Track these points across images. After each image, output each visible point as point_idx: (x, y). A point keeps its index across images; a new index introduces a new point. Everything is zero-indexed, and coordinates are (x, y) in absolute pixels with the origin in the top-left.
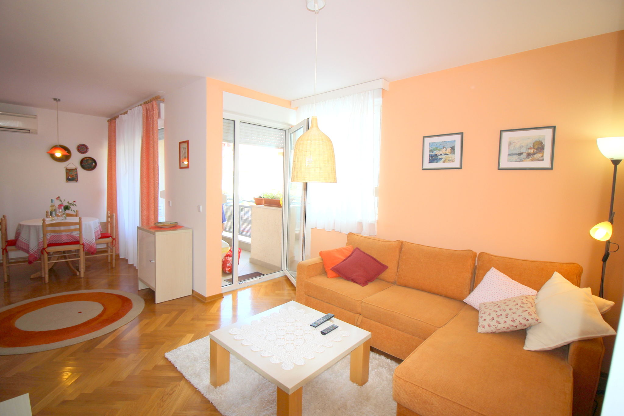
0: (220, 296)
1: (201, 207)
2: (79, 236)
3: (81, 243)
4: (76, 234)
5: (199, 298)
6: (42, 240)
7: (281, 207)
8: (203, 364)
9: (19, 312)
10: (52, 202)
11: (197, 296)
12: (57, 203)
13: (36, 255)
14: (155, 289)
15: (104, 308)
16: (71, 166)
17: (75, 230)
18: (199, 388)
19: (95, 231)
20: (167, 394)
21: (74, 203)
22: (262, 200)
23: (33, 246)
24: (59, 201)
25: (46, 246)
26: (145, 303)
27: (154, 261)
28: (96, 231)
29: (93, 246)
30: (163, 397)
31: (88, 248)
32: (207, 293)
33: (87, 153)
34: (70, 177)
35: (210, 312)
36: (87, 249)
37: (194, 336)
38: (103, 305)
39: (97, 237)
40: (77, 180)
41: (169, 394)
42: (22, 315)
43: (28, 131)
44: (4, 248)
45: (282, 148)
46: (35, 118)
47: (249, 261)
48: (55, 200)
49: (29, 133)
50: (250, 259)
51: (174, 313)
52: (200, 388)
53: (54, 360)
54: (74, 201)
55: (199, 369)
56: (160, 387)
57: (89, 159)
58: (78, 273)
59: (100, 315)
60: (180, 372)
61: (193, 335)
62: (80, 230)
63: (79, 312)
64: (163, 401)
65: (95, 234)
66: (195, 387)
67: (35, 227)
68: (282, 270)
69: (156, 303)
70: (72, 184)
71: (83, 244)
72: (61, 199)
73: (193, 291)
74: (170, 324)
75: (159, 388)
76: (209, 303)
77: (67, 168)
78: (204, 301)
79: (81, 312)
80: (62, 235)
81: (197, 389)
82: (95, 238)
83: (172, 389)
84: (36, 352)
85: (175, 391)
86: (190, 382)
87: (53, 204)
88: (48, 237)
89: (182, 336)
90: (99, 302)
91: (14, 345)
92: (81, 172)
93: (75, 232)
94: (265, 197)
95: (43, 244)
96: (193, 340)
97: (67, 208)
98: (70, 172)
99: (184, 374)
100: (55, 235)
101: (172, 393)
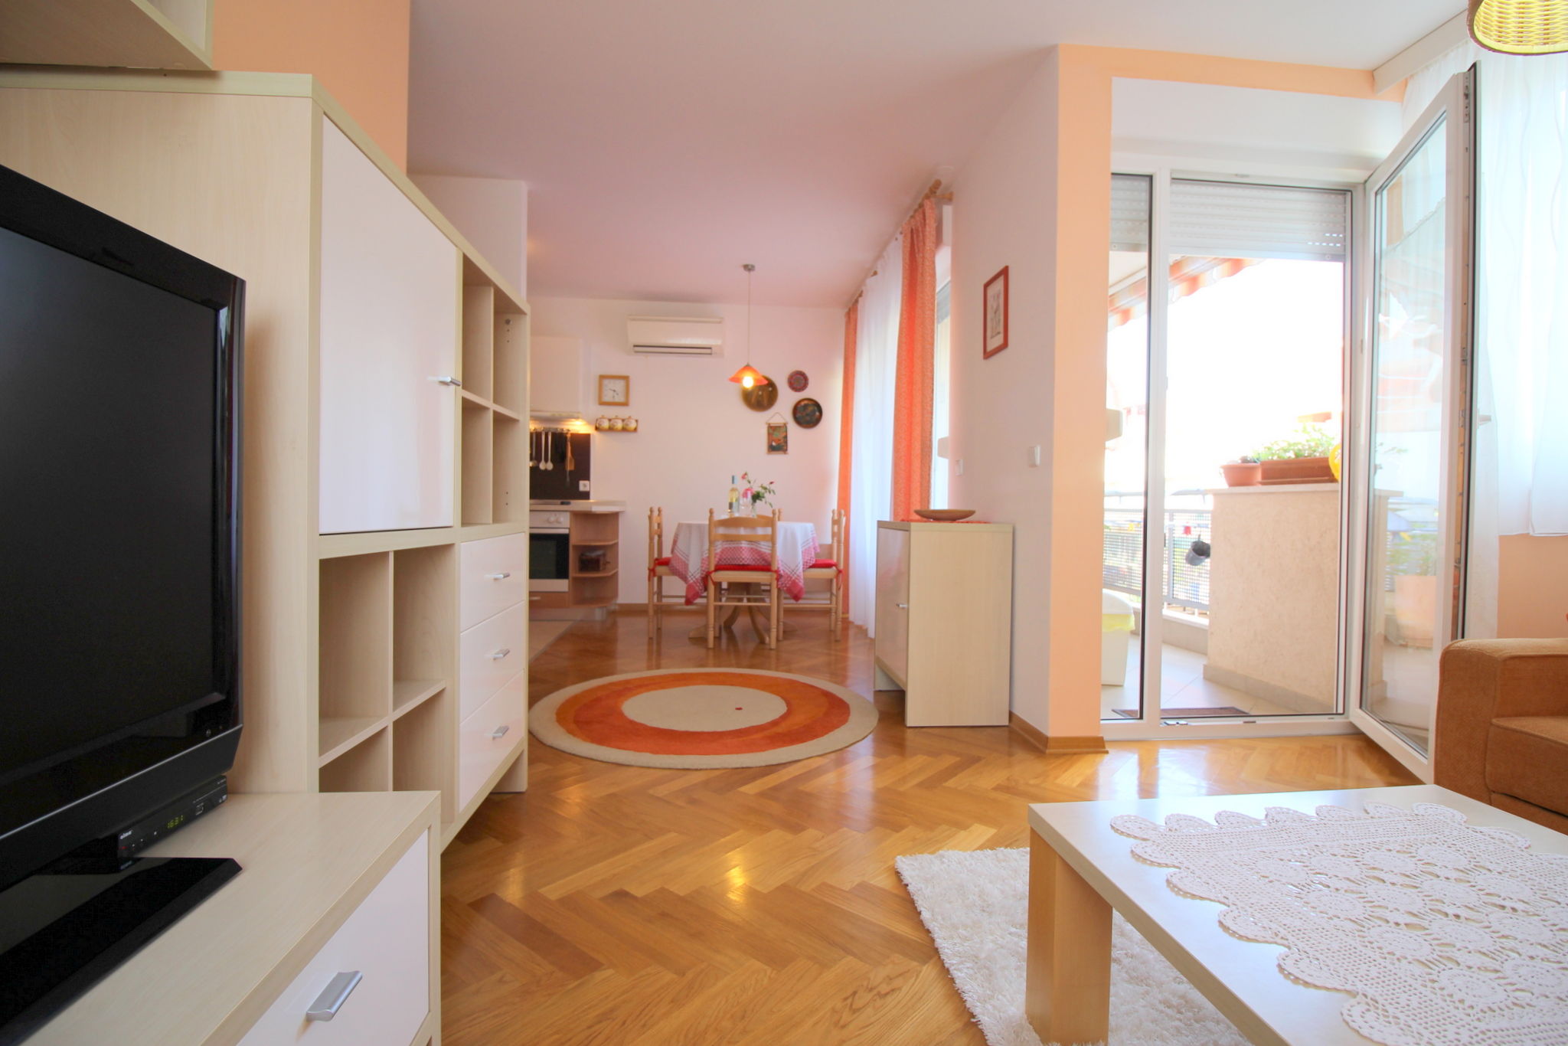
0: (1096, 746)
1: (1038, 450)
2: (770, 552)
3: (775, 568)
4: (764, 547)
5: (1026, 736)
6: (707, 555)
7: (1333, 480)
8: (1010, 934)
9: (640, 686)
10: (733, 482)
11: (1022, 733)
12: (742, 485)
13: (697, 588)
14: (906, 684)
15: (788, 711)
16: (777, 420)
17: (764, 537)
18: (980, 1017)
19: (804, 548)
20: (871, 990)
21: (772, 487)
22: (1253, 469)
23: (695, 570)
24: (745, 481)
25: (712, 568)
26: (880, 720)
27: (906, 606)
28: (806, 550)
29: (797, 581)
30: (855, 993)
31: (788, 585)
32: (1054, 728)
33: (805, 391)
34: (774, 444)
35: (1058, 781)
36: (786, 586)
37: (995, 834)
38: (788, 704)
39: (807, 562)
40: (786, 450)
41: (875, 992)
42: (641, 692)
43: (708, 351)
44: (651, 567)
45: (1335, 257)
46: (720, 322)
47: (1202, 676)
48: (738, 479)
49: (711, 354)
50: (1206, 667)
51: (949, 760)
52: (986, 1018)
53: (651, 792)
54: (771, 483)
55: (991, 945)
56: (854, 955)
57: (810, 403)
58: (767, 639)
59: (774, 723)
60: (928, 931)
61: (991, 831)
62: (772, 539)
63: (738, 707)
64: (851, 1005)
65: (803, 556)
66: (968, 1005)
67: (699, 527)
68: (1340, 711)
69: (908, 725)
70: (778, 457)
71: (777, 572)
72: (750, 477)
73: (1011, 715)
74: (931, 784)
75: (850, 958)
76: (1058, 756)
77: (769, 424)
78: (1041, 747)
79: (740, 709)
80: (741, 548)
81: (973, 1016)
82: (804, 565)
83: (890, 979)
84: (628, 763)
85: (900, 989)
86: (952, 980)
87: (734, 486)
88: (718, 551)
89: (962, 826)
90: (783, 698)
91: (600, 740)
92: (794, 432)
93: (765, 544)
94: (1265, 456)
95: (709, 565)
96: (992, 844)
97: (756, 497)
98: (775, 433)
99: (939, 942)
100: (730, 546)
101: (887, 994)
